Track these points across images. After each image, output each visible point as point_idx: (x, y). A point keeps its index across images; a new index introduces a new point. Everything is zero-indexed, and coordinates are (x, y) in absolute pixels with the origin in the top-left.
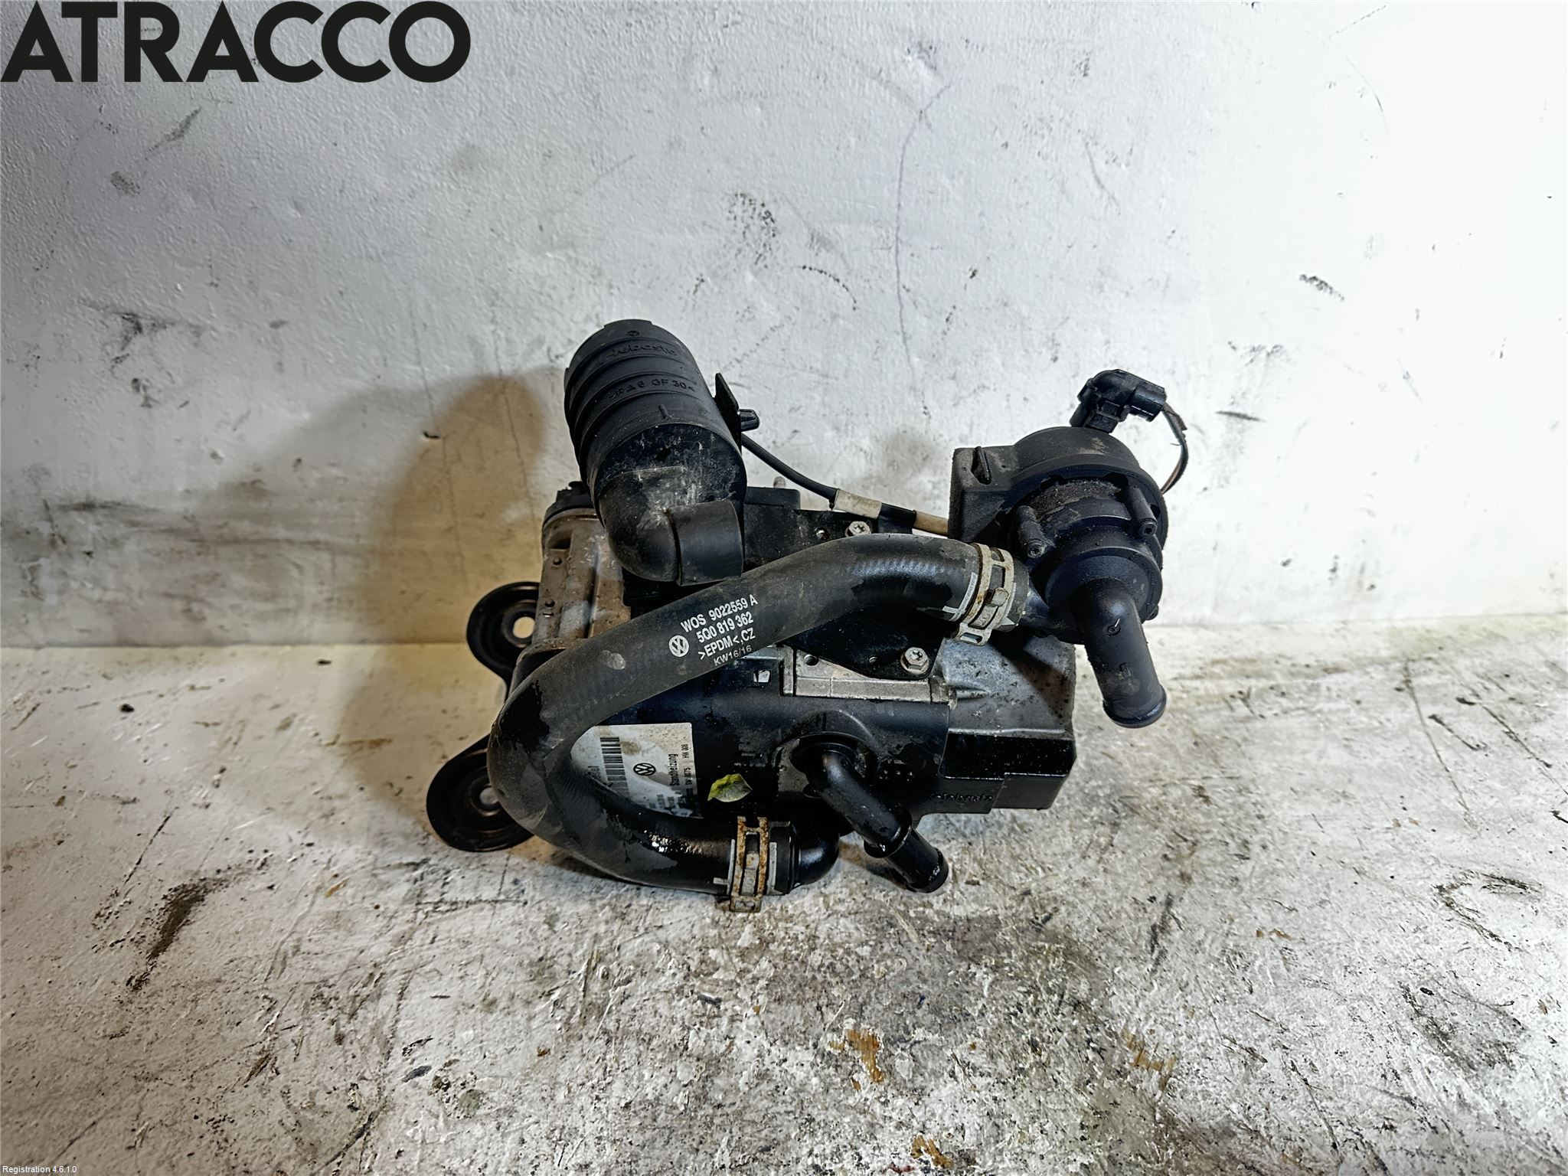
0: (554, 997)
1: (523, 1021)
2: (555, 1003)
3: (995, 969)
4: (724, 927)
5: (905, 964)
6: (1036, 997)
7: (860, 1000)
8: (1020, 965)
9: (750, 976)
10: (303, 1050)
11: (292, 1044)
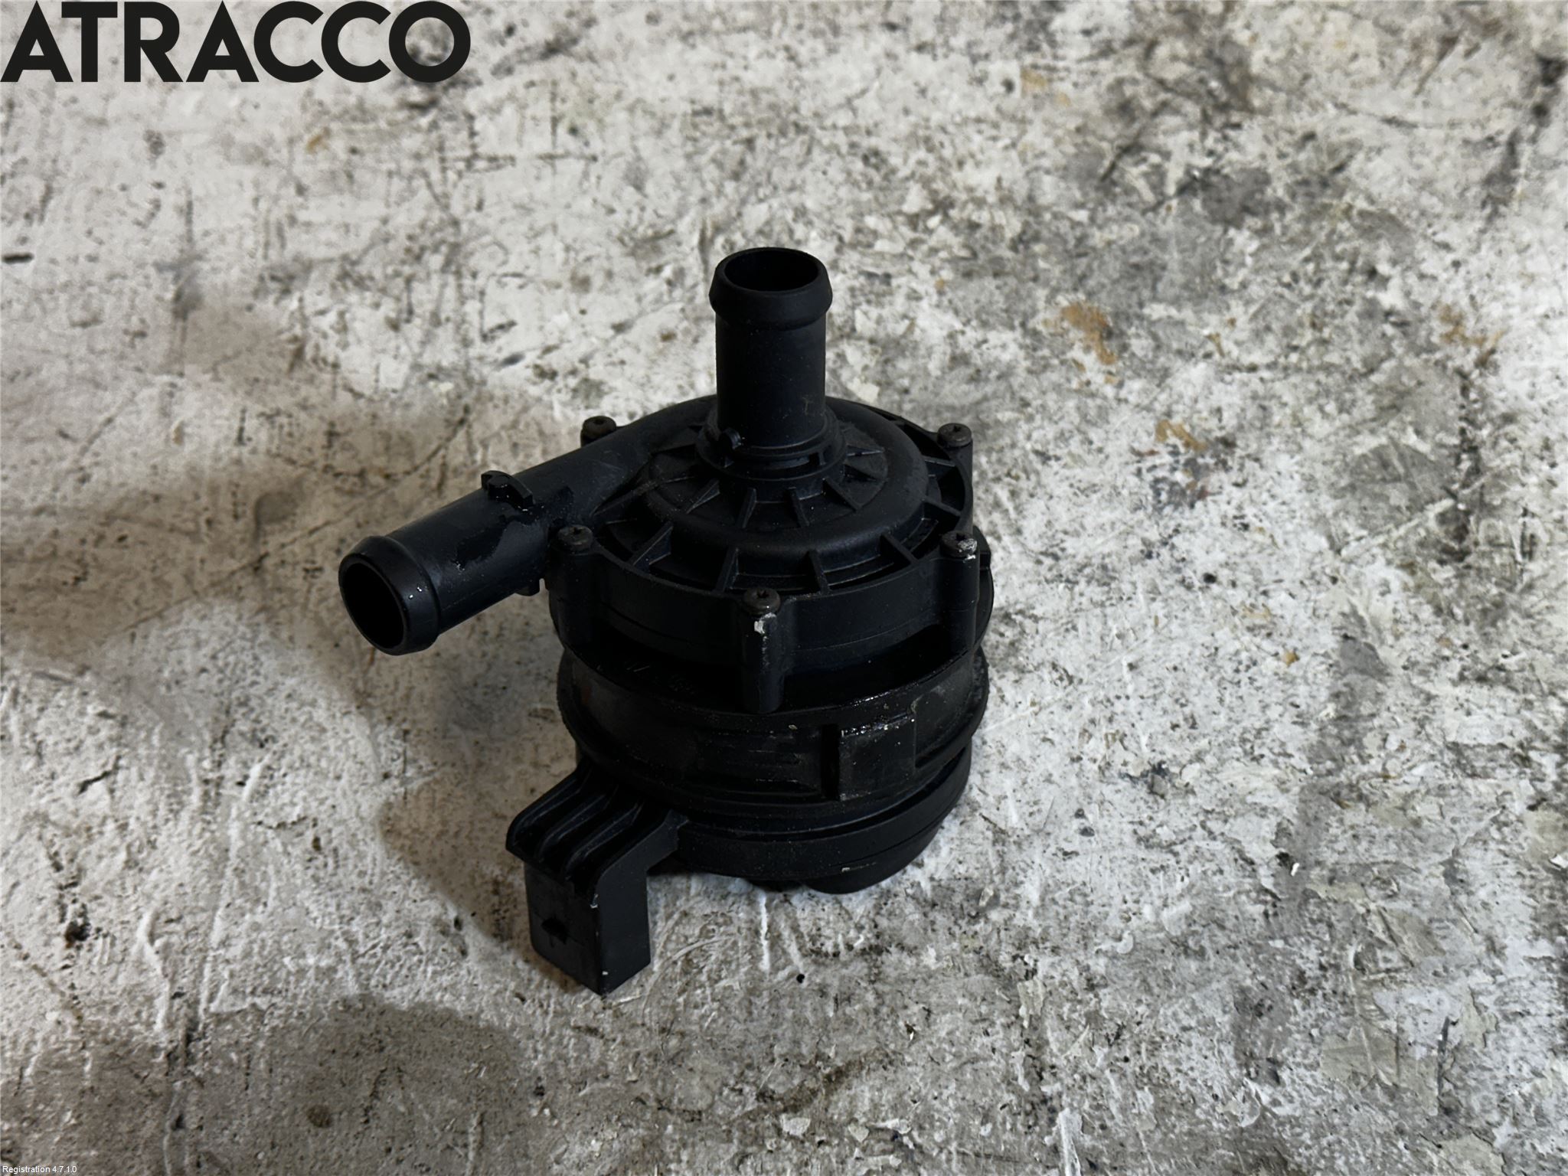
0: (667, 272)
1: (632, 301)
2: (669, 283)
3: (1265, 231)
4: (881, 189)
5: (1137, 230)
6: (1318, 265)
7: (1079, 272)
8: (1297, 227)
9: (924, 248)
10: (351, 338)
11: (331, 332)
